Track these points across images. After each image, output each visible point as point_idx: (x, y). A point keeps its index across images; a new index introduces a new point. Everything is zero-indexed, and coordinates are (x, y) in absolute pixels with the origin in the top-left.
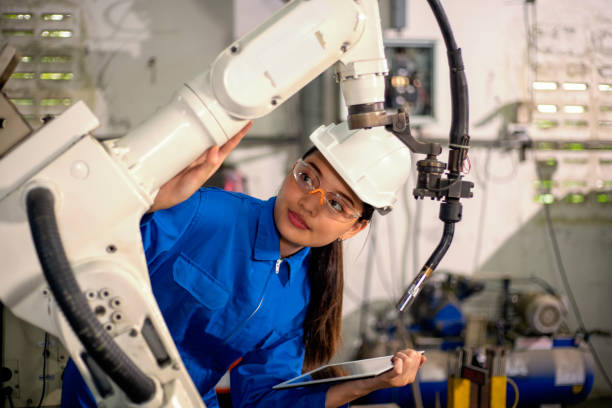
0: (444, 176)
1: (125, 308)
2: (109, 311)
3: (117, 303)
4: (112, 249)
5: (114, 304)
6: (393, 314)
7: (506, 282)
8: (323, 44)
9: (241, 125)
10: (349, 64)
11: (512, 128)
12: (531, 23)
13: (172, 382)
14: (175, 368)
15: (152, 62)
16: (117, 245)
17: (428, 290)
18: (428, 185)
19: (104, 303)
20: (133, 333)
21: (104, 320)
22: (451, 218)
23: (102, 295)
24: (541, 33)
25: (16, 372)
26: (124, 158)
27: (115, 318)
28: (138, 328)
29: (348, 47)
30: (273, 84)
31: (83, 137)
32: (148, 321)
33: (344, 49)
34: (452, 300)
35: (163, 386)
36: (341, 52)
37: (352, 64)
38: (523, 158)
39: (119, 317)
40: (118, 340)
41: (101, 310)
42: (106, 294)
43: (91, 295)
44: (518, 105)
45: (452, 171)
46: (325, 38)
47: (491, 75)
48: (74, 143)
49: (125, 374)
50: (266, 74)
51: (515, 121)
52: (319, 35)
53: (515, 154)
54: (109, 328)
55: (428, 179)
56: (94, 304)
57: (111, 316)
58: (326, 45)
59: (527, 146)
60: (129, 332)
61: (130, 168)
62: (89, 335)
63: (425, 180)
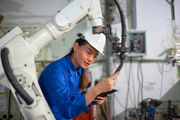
0: (120, 46)
1: (27, 80)
2: (23, 80)
3: (25, 78)
4: (26, 65)
5: (24, 78)
6: (134, 111)
7: (170, 102)
8: (82, 9)
9: (62, 33)
10: (91, 15)
11: (170, 56)
12: (174, 26)
13: (39, 100)
14: (41, 96)
15: (64, 40)
16: (27, 65)
17: (144, 104)
18: (115, 49)
19: (21, 78)
20: (29, 86)
21: (21, 83)
22: (122, 58)
23: (21, 76)
24: (177, 28)
25: (14, 116)
26: (29, 41)
27: (24, 82)
28: (31, 85)
29: (90, 10)
30: (69, 20)
31: (18, 35)
32: (33, 84)
33: (89, 11)
34: (152, 107)
35: (36, 101)
36: (88, 12)
37: (92, 15)
38: (173, 65)
39: (25, 82)
40: (25, 89)
41: (20, 80)
42: (22, 75)
43: (18, 76)
44: (171, 49)
45: (122, 45)
46: (83, 8)
47: (163, 41)
48: (15, 37)
49: (24, 95)
50: (67, 17)
51: (170, 54)
52: (81, 7)
53: (171, 64)
54: (22, 85)
55: (115, 47)
56: (18, 78)
57: (23, 82)
58: (83, 10)
59: (174, 61)
60: (28, 86)
61: (31, 43)
62: (14, 84)
63: (114, 47)
